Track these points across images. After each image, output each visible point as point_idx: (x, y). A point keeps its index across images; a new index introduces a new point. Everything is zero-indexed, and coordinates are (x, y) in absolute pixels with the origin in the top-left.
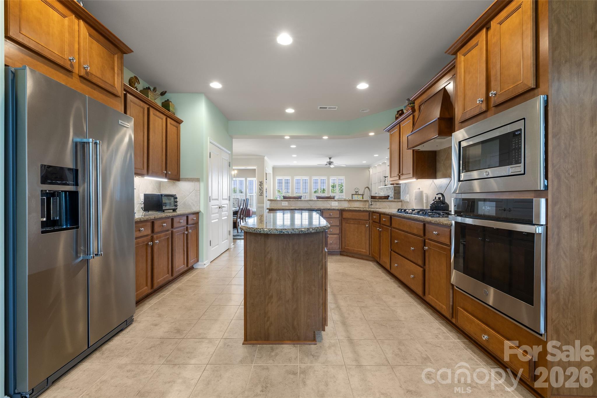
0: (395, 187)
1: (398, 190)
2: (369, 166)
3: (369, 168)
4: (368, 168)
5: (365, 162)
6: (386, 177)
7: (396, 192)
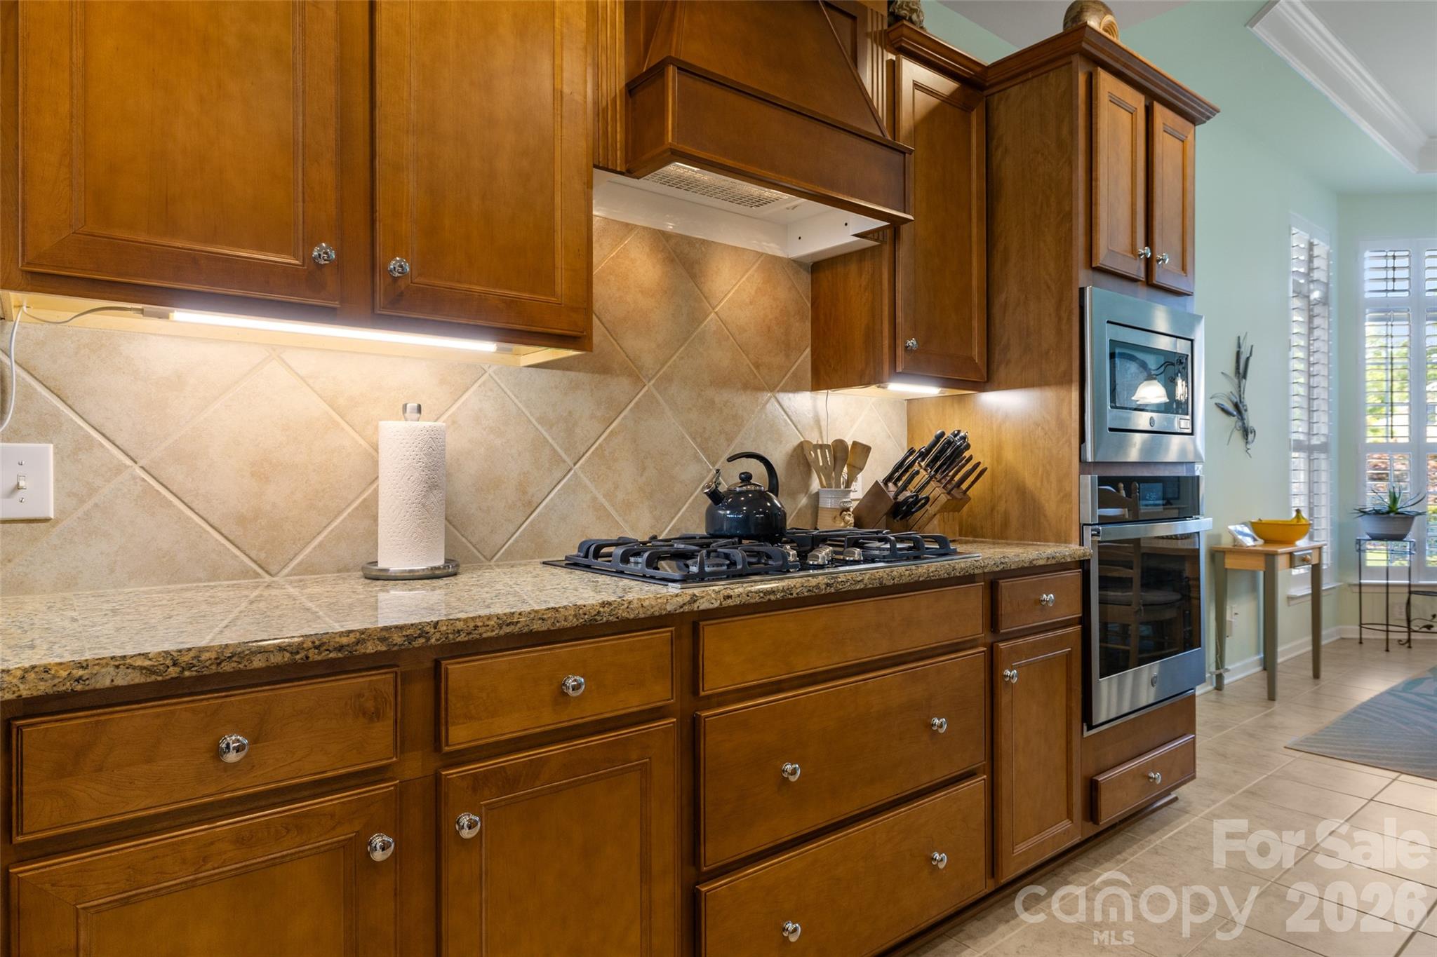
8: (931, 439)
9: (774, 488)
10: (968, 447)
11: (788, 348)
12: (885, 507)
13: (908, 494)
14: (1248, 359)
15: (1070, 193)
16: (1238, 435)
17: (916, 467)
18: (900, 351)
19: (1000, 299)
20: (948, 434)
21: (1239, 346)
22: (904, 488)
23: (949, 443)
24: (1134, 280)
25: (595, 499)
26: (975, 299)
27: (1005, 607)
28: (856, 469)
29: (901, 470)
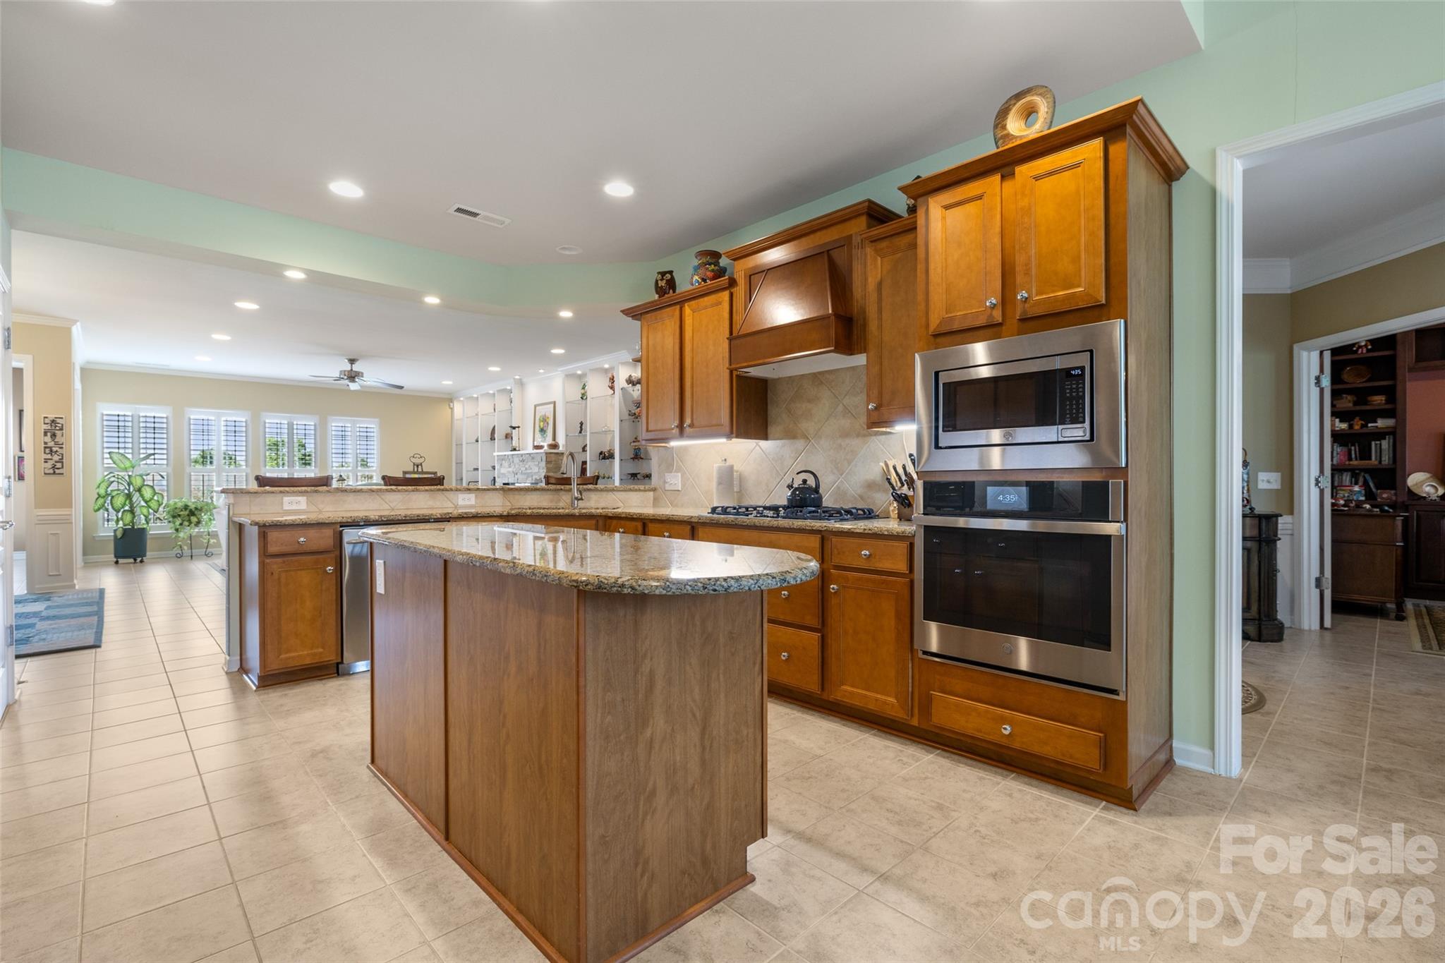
0: (549, 455)
1: (555, 461)
2: (449, 394)
3: (451, 400)
4: (448, 399)
5: (450, 383)
6: (514, 428)
7: (551, 466)
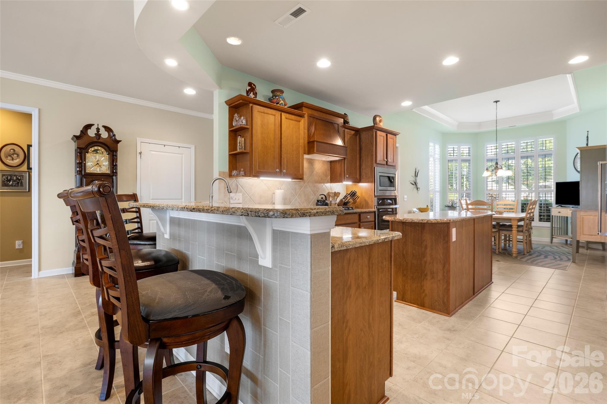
8: (350, 192)
9: (326, 199)
10: (356, 193)
11: (326, 176)
12: (343, 203)
13: (346, 201)
14: (418, 173)
15: (372, 151)
16: (415, 189)
17: (348, 196)
18: (345, 177)
19: (362, 167)
20: (353, 191)
21: (416, 170)
22: (346, 200)
23: (353, 192)
24: (384, 165)
25: (299, 202)
26: (358, 168)
27: (362, 218)
28: (338, 197)
29: (346, 197)
